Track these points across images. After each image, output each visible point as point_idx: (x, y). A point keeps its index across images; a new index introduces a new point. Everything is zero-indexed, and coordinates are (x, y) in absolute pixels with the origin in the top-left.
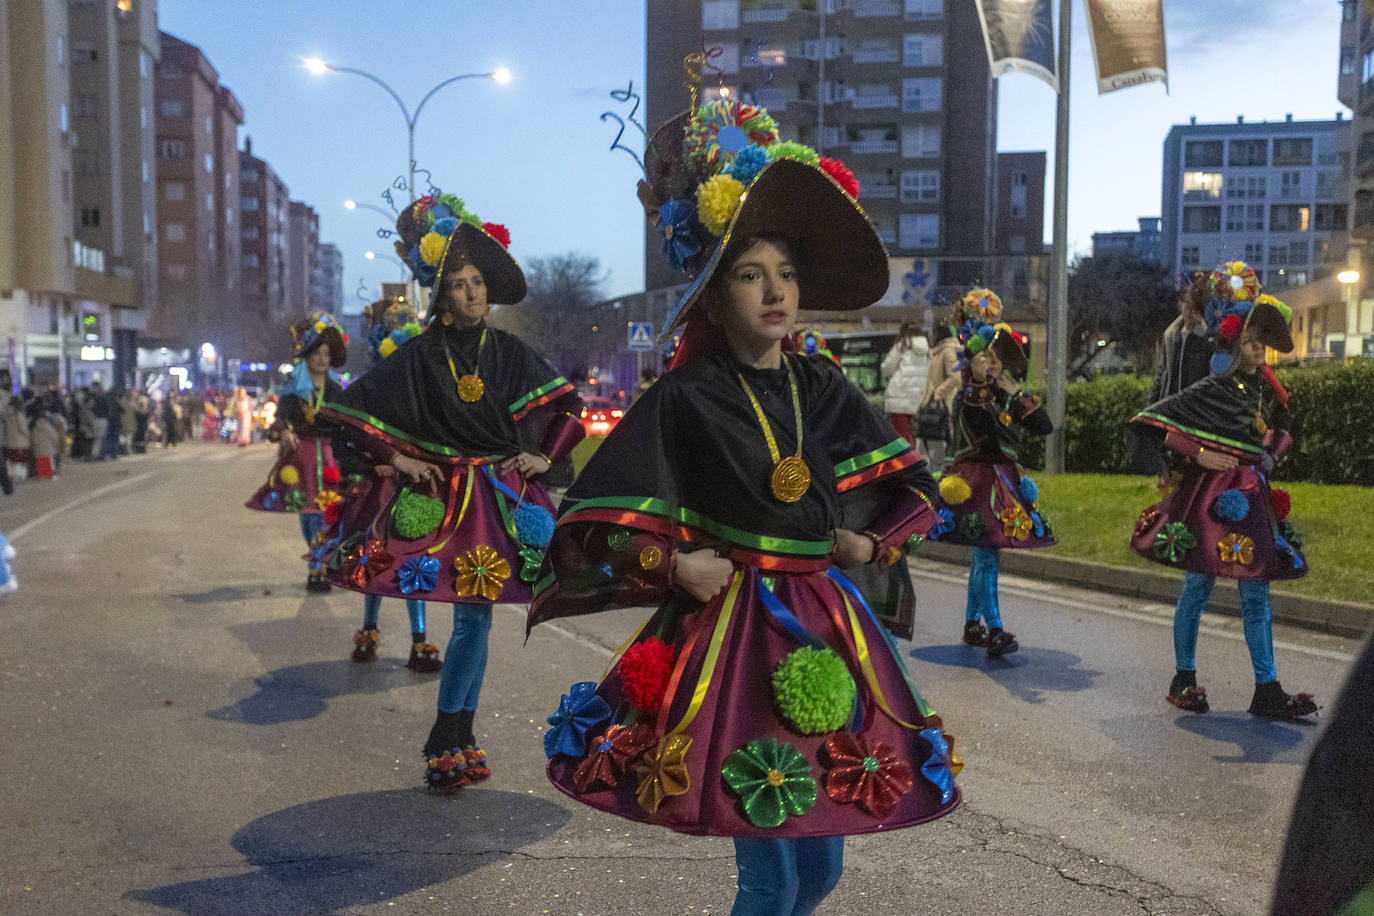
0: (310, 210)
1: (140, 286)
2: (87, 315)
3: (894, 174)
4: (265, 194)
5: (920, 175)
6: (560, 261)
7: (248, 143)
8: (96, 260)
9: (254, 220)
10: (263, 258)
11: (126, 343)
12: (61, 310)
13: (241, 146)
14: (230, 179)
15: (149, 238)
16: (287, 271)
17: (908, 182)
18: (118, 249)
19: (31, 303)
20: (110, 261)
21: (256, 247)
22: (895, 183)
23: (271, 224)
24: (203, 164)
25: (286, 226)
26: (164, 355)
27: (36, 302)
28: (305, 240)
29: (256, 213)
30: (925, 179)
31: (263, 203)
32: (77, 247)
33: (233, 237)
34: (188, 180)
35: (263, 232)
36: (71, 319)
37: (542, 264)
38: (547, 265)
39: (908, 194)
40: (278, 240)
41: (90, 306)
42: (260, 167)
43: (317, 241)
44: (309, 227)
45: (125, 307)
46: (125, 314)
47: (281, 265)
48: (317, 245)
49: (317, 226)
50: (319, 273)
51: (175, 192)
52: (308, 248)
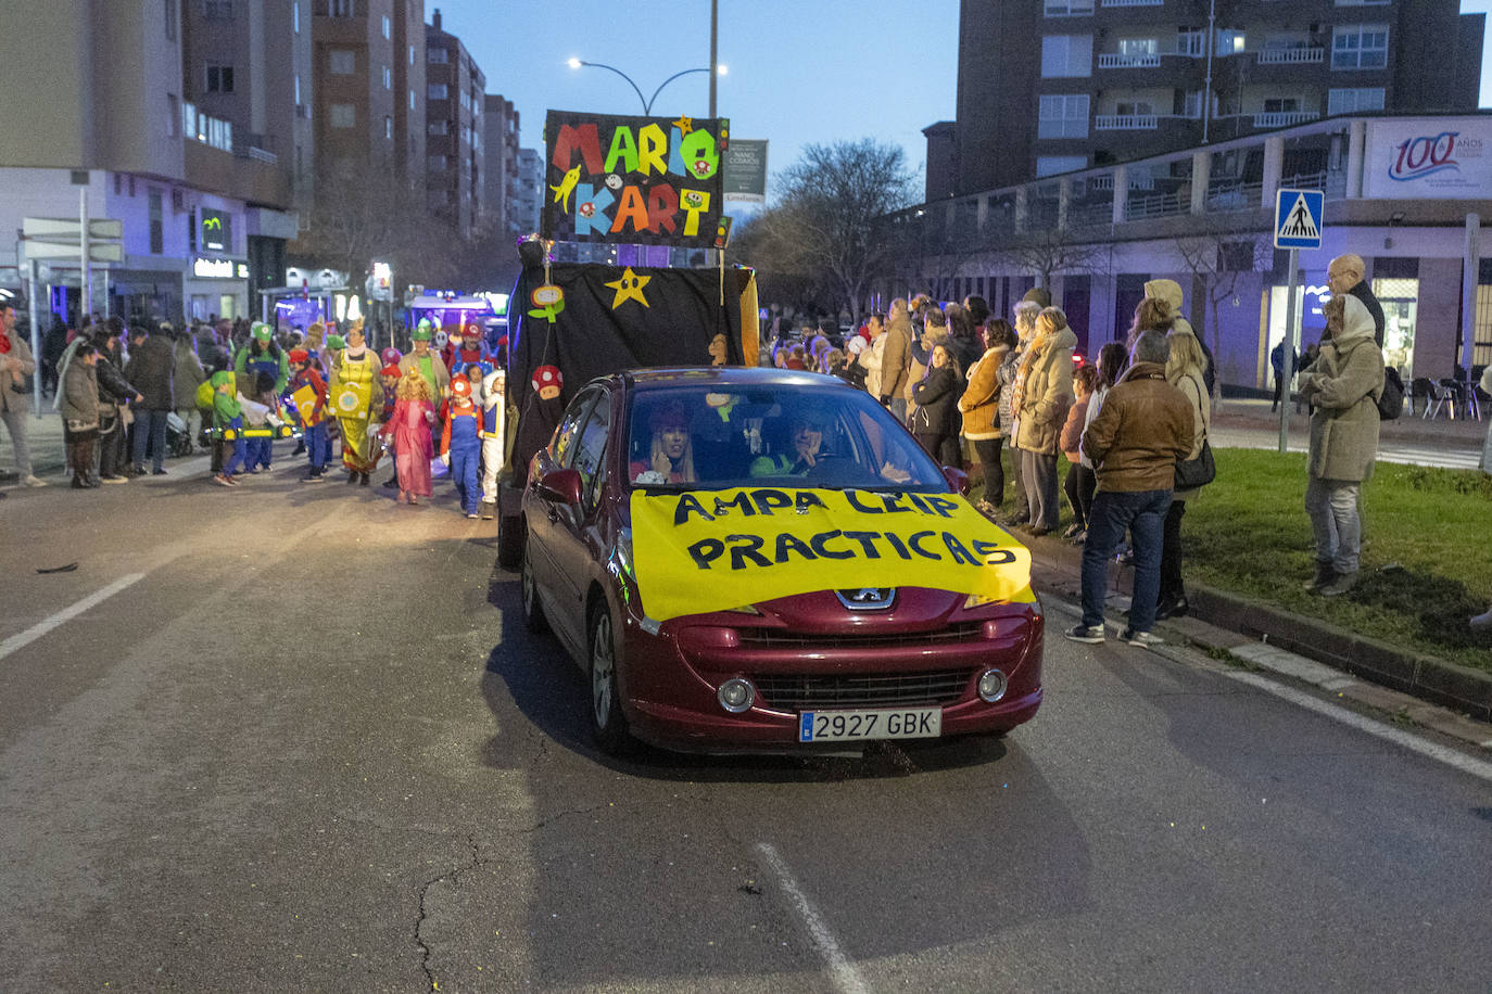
0: (510, 105)
1: (288, 180)
2: (208, 214)
3: (1321, 31)
4: (457, 80)
5: (1361, 30)
6: (853, 150)
7: (437, 17)
8: (219, 135)
9: (443, 112)
10: (453, 159)
11: (268, 258)
12: (167, 203)
13: (429, 20)
14: (414, 53)
15: (301, 111)
16: (481, 178)
17: (1340, 44)
18: (257, 126)
19: (118, 191)
20: (241, 136)
21: (446, 145)
22: (1322, 43)
23: (464, 118)
24: (380, 29)
25: (481, 121)
26: (326, 278)
27: (125, 190)
28: (504, 141)
29: (447, 102)
30: (1367, 37)
31: (454, 91)
32: (189, 112)
33: (417, 128)
34: (359, 47)
35: (454, 127)
36: (184, 218)
37: (829, 152)
38: (834, 157)
39: (1342, 58)
40: (472, 139)
41: (215, 202)
42: (451, 45)
43: (517, 144)
44: (509, 127)
45: (266, 206)
46: (265, 216)
47: (474, 169)
48: (516, 149)
49: (517, 125)
50: (518, 183)
51: (342, 63)
52: (507, 153)
